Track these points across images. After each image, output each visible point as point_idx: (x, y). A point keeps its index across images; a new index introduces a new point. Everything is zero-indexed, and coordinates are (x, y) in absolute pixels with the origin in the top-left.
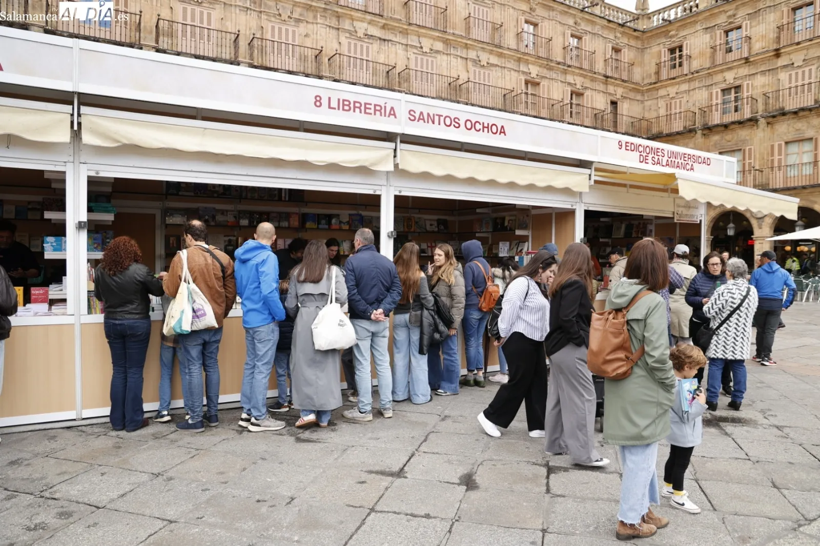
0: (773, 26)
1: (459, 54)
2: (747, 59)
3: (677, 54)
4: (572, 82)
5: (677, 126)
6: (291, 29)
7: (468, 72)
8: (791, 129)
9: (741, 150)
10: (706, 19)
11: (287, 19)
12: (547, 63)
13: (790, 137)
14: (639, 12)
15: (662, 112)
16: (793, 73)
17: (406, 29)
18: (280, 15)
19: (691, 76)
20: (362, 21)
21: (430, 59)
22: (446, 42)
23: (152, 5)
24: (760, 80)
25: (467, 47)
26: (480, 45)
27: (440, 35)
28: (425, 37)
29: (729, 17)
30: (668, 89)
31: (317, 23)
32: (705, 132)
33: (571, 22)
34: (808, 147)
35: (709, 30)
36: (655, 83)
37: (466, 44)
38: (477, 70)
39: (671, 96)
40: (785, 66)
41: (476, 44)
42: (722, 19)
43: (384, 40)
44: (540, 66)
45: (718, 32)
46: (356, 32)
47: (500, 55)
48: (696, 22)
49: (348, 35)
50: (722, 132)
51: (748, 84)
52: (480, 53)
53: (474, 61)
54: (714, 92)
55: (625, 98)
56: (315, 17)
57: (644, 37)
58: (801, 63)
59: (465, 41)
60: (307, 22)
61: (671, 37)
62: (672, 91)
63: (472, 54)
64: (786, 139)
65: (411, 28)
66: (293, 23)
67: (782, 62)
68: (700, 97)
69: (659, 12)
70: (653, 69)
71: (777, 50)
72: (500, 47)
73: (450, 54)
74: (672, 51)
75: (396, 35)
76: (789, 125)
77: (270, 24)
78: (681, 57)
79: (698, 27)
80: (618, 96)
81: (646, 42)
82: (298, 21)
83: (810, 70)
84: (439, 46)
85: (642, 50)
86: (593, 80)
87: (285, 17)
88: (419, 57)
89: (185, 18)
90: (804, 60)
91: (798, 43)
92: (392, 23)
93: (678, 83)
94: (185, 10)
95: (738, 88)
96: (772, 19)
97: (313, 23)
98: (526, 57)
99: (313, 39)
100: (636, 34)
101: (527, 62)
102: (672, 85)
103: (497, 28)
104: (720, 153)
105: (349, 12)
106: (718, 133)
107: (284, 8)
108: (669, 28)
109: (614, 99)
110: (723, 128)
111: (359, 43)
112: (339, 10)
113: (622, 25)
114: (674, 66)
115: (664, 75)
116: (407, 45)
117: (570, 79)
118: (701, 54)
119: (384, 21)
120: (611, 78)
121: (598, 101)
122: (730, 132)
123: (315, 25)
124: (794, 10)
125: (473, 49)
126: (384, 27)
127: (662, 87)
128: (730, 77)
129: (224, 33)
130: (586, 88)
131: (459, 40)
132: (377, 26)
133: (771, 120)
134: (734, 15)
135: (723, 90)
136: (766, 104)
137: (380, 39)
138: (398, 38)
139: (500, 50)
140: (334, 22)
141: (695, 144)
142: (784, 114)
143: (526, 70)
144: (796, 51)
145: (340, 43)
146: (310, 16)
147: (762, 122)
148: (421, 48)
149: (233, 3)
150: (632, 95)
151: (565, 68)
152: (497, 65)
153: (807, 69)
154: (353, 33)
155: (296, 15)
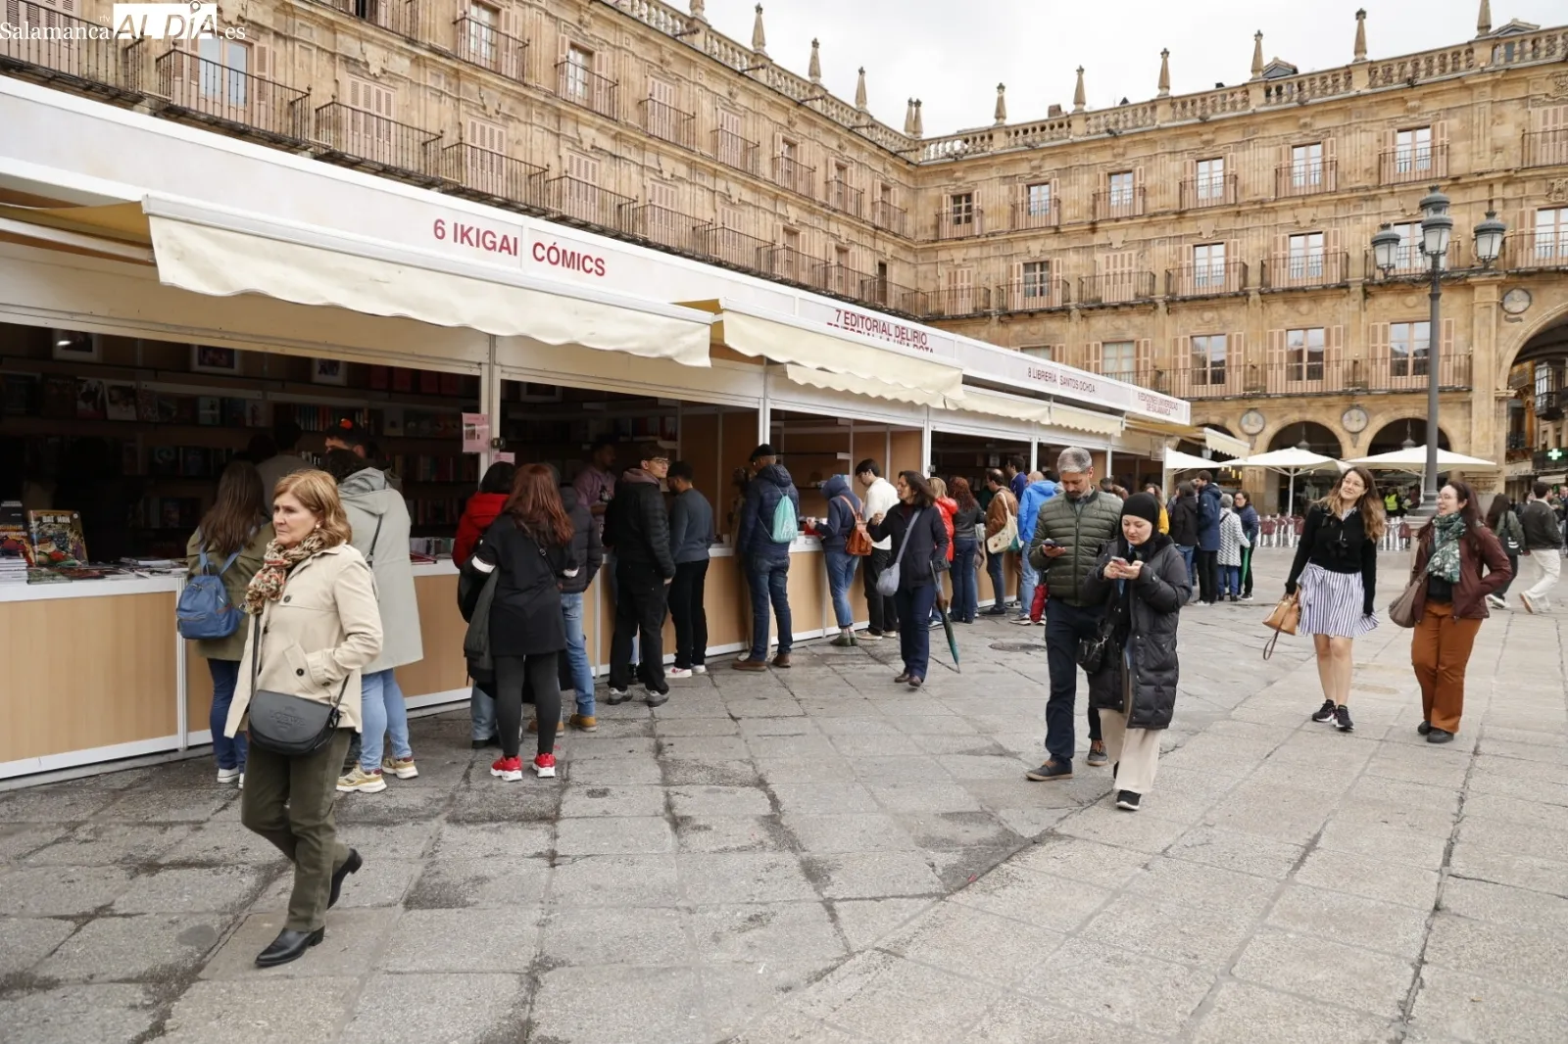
0: (1088, 191)
1: (705, 184)
2: (1057, 229)
3: (964, 205)
4: (836, 232)
5: (965, 307)
6: (497, 130)
7: (715, 211)
8: (1109, 327)
9: (1048, 347)
10: (1004, 164)
11: (494, 114)
12: (807, 202)
13: (1108, 338)
14: (910, 135)
15: (943, 284)
16: (1111, 255)
17: (644, 143)
18: (484, 107)
19: (984, 240)
20: (589, 126)
21: (670, 189)
22: (692, 166)
23: (311, 75)
24: (1073, 258)
25: (715, 174)
26: (732, 174)
27: (686, 155)
28: (668, 156)
29: (1033, 168)
30: (952, 251)
31: (531, 124)
32: (1003, 319)
33: (834, 144)
34: (1128, 350)
35: (1007, 180)
36: (933, 241)
37: (716, 170)
38: (726, 209)
39: (956, 262)
40: (1102, 246)
41: (727, 171)
42: (1023, 169)
43: (615, 157)
44: (800, 208)
45: (1020, 186)
46: (581, 142)
47: (756, 190)
48: (990, 166)
49: (570, 145)
50: (1026, 320)
51: (1058, 262)
52: (731, 185)
53: (723, 195)
54: (1015, 264)
55: (896, 258)
56: (529, 114)
57: (919, 173)
58: (1120, 245)
59: (714, 166)
60: (519, 121)
61: (957, 180)
62: (958, 255)
63: (721, 186)
64: (1104, 339)
65: (651, 142)
66: (500, 121)
67: (1098, 239)
68: (995, 270)
69: (938, 140)
70: (931, 221)
71: (1093, 223)
72: (757, 178)
73: (695, 184)
74: (957, 199)
75: (630, 150)
76: (1107, 321)
77: (470, 120)
78: (969, 209)
79: (994, 173)
80: (888, 257)
81: (920, 179)
82: (508, 118)
83: (1130, 255)
84: (682, 171)
85: (916, 191)
86: (860, 231)
87: (490, 111)
88: (658, 185)
89: (355, 100)
90: (1124, 242)
91: (1117, 220)
92: (628, 133)
93: (967, 247)
94: (355, 86)
95: (1044, 265)
96: (1085, 182)
97: (526, 123)
98: (785, 194)
99: (526, 148)
100: (907, 167)
101: (786, 201)
102: (958, 247)
103: (751, 148)
104: (1023, 350)
105: (575, 112)
106: (1020, 322)
107: (490, 97)
108: (954, 167)
109: (883, 260)
110: (1027, 316)
111: (584, 159)
112: (563, 107)
113: (894, 155)
114: (958, 221)
115: (946, 232)
116: (643, 167)
117: (833, 228)
118: (997, 211)
119: (618, 129)
120: (881, 229)
121: (864, 262)
122: (1035, 323)
123: (529, 127)
124: (1110, 175)
125: (724, 179)
126: (616, 137)
127: (944, 248)
128: (1035, 247)
129: (405, 128)
130: (852, 242)
131: (708, 163)
132: (607, 134)
133: (1086, 312)
134: (1040, 167)
135: (1026, 265)
136: (1080, 291)
137: (611, 154)
138: (634, 156)
139: (756, 183)
140: (551, 124)
141: (989, 333)
142: (1102, 307)
143: (783, 212)
144: (1115, 228)
145: (560, 157)
146: (521, 111)
147: (1075, 313)
148: (661, 172)
149: (422, 83)
150: (902, 255)
151: (829, 212)
152: (750, 204)
153: (1126, 253)
154: (577, 143)
155: (504, 110)
